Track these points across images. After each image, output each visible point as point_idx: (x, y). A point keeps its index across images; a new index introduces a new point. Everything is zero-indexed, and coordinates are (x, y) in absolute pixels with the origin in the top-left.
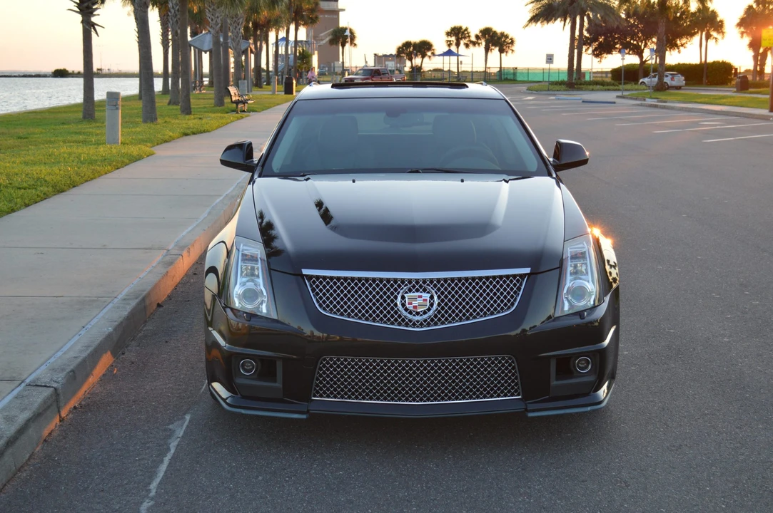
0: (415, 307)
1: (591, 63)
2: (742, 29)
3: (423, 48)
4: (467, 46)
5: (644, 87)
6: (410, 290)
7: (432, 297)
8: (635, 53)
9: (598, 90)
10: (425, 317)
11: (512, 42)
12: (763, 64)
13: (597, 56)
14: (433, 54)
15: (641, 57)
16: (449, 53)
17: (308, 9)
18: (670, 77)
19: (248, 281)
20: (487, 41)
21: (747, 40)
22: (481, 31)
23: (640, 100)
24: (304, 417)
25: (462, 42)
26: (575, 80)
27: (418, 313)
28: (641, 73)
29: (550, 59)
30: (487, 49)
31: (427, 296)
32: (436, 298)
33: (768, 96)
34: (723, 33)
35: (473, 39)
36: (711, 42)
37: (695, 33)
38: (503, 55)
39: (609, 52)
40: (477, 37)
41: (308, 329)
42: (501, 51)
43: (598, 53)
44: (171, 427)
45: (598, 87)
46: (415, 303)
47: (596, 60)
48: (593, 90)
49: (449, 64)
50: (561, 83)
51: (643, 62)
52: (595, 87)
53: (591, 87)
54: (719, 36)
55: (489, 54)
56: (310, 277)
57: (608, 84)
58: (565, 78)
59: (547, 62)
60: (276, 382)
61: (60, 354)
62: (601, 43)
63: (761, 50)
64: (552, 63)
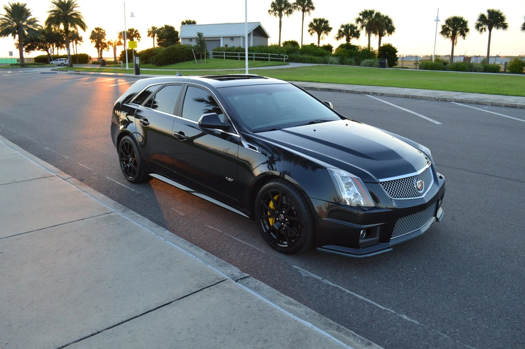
0: (420, 187)
1: (26, 55)
2: (92, 40)
6: (417, 180)
8: (45, 50)
13: (27, 52)
15: (48, 52)
18: (65, 60)
21: (94, 44)
23: (65, 71)
26: (22, 63)
28: (49, 59)
29: (11, 54)
31: (421, 181)
34: (82, 41)
36: (78, 45)
37: (71, 42)
39: (33, 50)
43: (28, 50)
44: (304, 275)
45: (36, 66)
47: (27, 53)
50: (17, 65)
51: (49, 55)
52: (34, 66)
53: (32, 66)
54: (81, 43)
56: (382, 183)
58: (19, 62)
59: (10, 55)
60: (375, 236)
61: (192, 255)
62: (28, 46)
63: (100, 49)
64: (12, 55)
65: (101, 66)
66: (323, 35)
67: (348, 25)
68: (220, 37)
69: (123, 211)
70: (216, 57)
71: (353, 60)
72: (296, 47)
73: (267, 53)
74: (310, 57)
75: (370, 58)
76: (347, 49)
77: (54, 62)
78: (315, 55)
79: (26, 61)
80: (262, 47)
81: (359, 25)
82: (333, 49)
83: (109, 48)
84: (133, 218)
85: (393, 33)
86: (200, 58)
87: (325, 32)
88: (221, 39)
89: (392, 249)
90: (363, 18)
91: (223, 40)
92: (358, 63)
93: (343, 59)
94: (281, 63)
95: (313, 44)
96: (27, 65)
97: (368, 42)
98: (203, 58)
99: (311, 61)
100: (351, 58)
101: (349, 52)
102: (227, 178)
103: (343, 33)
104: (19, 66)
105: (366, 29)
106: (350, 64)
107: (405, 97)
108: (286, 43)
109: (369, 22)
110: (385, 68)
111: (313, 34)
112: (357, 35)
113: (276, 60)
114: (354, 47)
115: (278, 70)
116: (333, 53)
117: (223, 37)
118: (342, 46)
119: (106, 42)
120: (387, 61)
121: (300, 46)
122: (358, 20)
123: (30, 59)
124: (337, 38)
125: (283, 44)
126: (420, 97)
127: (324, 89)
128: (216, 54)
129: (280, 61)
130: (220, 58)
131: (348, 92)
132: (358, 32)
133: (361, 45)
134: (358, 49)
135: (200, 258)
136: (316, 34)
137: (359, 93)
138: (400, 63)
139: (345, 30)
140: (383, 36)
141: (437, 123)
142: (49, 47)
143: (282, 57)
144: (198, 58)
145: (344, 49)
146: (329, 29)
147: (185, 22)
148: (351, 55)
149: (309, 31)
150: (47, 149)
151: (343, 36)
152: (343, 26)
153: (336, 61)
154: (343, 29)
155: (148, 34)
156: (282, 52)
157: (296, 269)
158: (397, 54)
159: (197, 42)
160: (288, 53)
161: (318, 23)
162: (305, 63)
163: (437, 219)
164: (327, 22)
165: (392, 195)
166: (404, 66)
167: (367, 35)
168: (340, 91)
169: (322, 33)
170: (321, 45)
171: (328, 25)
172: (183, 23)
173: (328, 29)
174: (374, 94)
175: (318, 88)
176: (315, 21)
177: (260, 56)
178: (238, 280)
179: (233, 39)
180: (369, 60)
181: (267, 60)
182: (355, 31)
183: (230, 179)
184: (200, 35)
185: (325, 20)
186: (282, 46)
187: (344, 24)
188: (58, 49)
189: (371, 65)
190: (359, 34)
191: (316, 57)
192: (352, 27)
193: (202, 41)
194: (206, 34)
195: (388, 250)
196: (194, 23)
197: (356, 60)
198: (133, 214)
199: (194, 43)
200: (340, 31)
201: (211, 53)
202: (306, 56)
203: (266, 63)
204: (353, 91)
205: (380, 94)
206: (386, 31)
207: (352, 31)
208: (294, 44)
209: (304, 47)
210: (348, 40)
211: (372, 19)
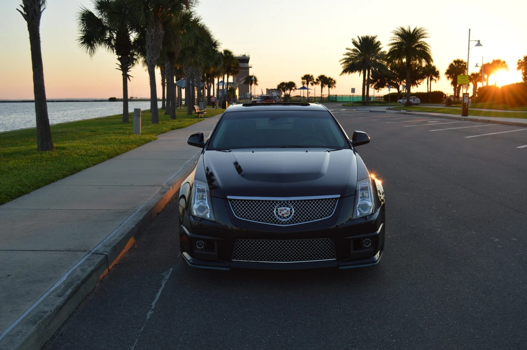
0: (283, 215)
2: (448, 75)
3: (291, 85)
4: (312, 84)
5: (400, 104)
6: (280, 206)
7: (291, 210)
8: (395, 87)
9: (377, 106)
10: (288, 219)
11: (335, 82)
12: (459, 92)
13: (376, 89)
14: (296, 89)
15: (398, 89)
16: (303, 88)
17: (234, 67)
18: (413, 99)
19: (200, 202)
20: (322, 82)
21: (450, 81)
22: (319, 77)
24: (228, 269)
25: (310, 83)
26: (366, 100)
27: (284, 218)
28: (398, 97)
29: (353, 90)
30: (322, 86)
31: (289, 209)
32: (293, 210)
33: (461, 108)
34: (439, 77)
35: (315, 81)
36: (433, 82)
37: (425, 78)
38: (330, 89)
39: (383, 87)
40: (317, 80)
41: (230, 226)
42: (329, 87)
43: (377, 87)
44: (163, 274)
46: (283, 213)
47: (376, 91)
48: (375, 106)
49: (303, 93)
51: (399, 92)
52: (376, 104)
53: (374, 104)
54: (437, 79)
55: (323, 89)
56: (231, 200)
57: (382, 103)
58: (361, 100)
59: (352, 92)
61: (108, 238)
62: (378, 83)
63: (458, 86)
64: (354, 92)
65: (446, 106)
84: (136, 215)
104: (360, 104)
142: (401, 84)
163: (338, 266)
165: (239, 214)
178: (93, 254)
195: (225, 269)
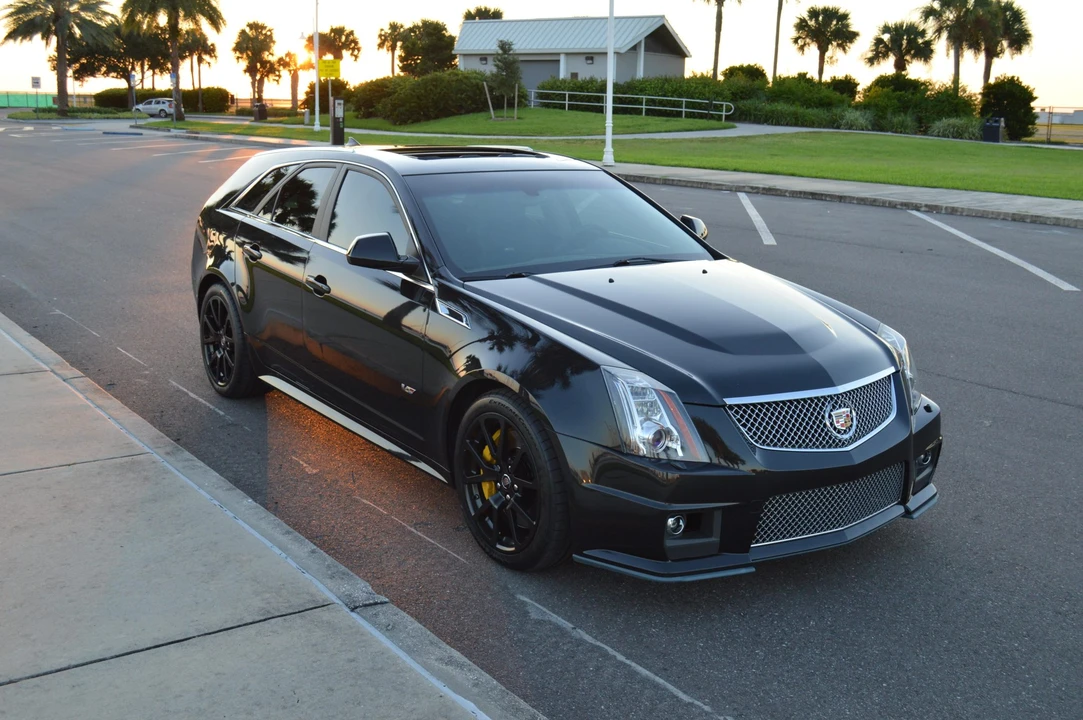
0: (841, 425)
1: (73, 87)
2: (238, 54)
5: (138, 115)
6: (834, 407)
7: (851, 412)
8: (122, 76)
9: (96, 118)
10: (850, 434)
13: (76, 79)
18: (167, 103)
21: (244, 64)
23: (164, 130)
26: (63, 108)
27: (844, 431)
28: (130, 99)
29: (36, 82)
31: (849, 409)
32: (853, 412)
34: (216, 57)
36: (204, 66)
37: (186, 57)
39: (93, 74)
43: (80, 75)
45: (96, 115)
47: (78, 83)
48: (90, 118)
50: (49, 110)
51: (131, 88)
52: (91, 115)
53: (87, 115)
54: (212, 61)
56: (732, 407)
58: (56, 105)
59: (34, 86)
60: (711, 536)
61: (279, 552)
62: (82, 65)
63: (258, 77)
64: (39, 86)
65: (256, 120)
66: (833, 50)
67: (902, 26)
68: (559, 54)
69: (168, 454)
70: (547, 106)
71: (909, 120)
72: (757, 83)
73: (680, 96)
74: (792, 109)
75: (958, 116)
76: (894, 90)
77: (140, 107)
78: (807, 103)
79: (74, 104)
80: (666, 80)
81: (930, 26)
82: (859, 88)
83: (279, 76)
84: (184, 468)
85: (1026, 49)
86: (503, 108)
87: (839, 45)
88: (562, 58)
89: (753, 570)
90: (942, 6)
91: (567, 64)
92: (923, 128)
93: (883, 117)
94: (713, 123)
95: (805, 75)
96: (74, 112)
97: (952, 71)
98: (511, 105)
99: (796, 119)
100: (906, 114)
101: (899, 99)
102: (403, 385)
103: (886, 46)
104: (54, 115)
105: (949, 38)
106: (900, 129)
107: (1014, 220)
108: (731, 72)
109: (958, 18)
110: (998, 142)
111: (806, 49)
112: (925, 52)
113: (701, 116)
114: (915, 85)
115: (703, 140)
116: (859, 98)
117: (567, 54)
118: (882, 82)
119: (273, 59)
120: (1003, 124)
121: (770, 77)
122: (929, 13)
123: (85, 97)
124: (871, 61)
125: (725, 74)
126: (1054, 221)
127: (800, 192)
128: (547, 96)
129: (712, 117)
130: (555, 106)
131: (862, 201)
132: (928, 44)
133: (934, 81)
134: (926, 90)
135: (295, 558)
136: (813, 50)
137: (892, 206)
138: (1041, 132)
139: (892, 39)
140: (997, 55)
141: (1066, 287)
142: (133, 69)
143: (718, 108)
144: (498, 106)
145: (885, 90)
146: (852, 36)
147: (473, 11)
148: (904, 107)
149: (796, 41)
150: (58, 312)
151: (885, 55)
152: (886, 29)
153: (862, 121)
154: (886, 37)
155: (379, 41)
156: (719, 95)
157: (523, 602)
158: (1033, 104)
159: (497, 66)
160: (735, 97)
161: (821, 18)
162: (778, 124)
163: (908, 513)
164: (845, 17)
165: (760, 438)
166: (1053, 139)
167: (952, 52)
168: (841, 199)
169: (830, 46)
170: (827, 78)
171: (847, 26)
172: (469, 16)
173: (846, 37)
174: (932, 209)
175: (786, 191)
176: (814, 13)
177: (661, 103)
178: (356, 608)
179: (592, 59)
180: (953, 121)
181: (679, 114)
182: (920, 41)
183: (409, 390)
184: (505, 47)
185: (841, 11)
186: (721, 78)
187: (891, 23)
188: (154, 73)
189: (958, 134)
190: (932, 51)
191: (810, 111)
192: (912, 31)
193: (508, 61)
194: (521, 45)
195: (743, 571)
196: (497, 15)
197: (920, 120)
198: (188, 460)
199: (490, 69)
200: (879, 41)
201: (533, 93)
202: (781, 107)
203: (674, 123)
204: (875, 200)
205: (946, 208)
206: (1005, 43)
207: (912, 43)
208: (754, 73)
209: (780, 82)
210: (900, 65)
211: (968, 10)
